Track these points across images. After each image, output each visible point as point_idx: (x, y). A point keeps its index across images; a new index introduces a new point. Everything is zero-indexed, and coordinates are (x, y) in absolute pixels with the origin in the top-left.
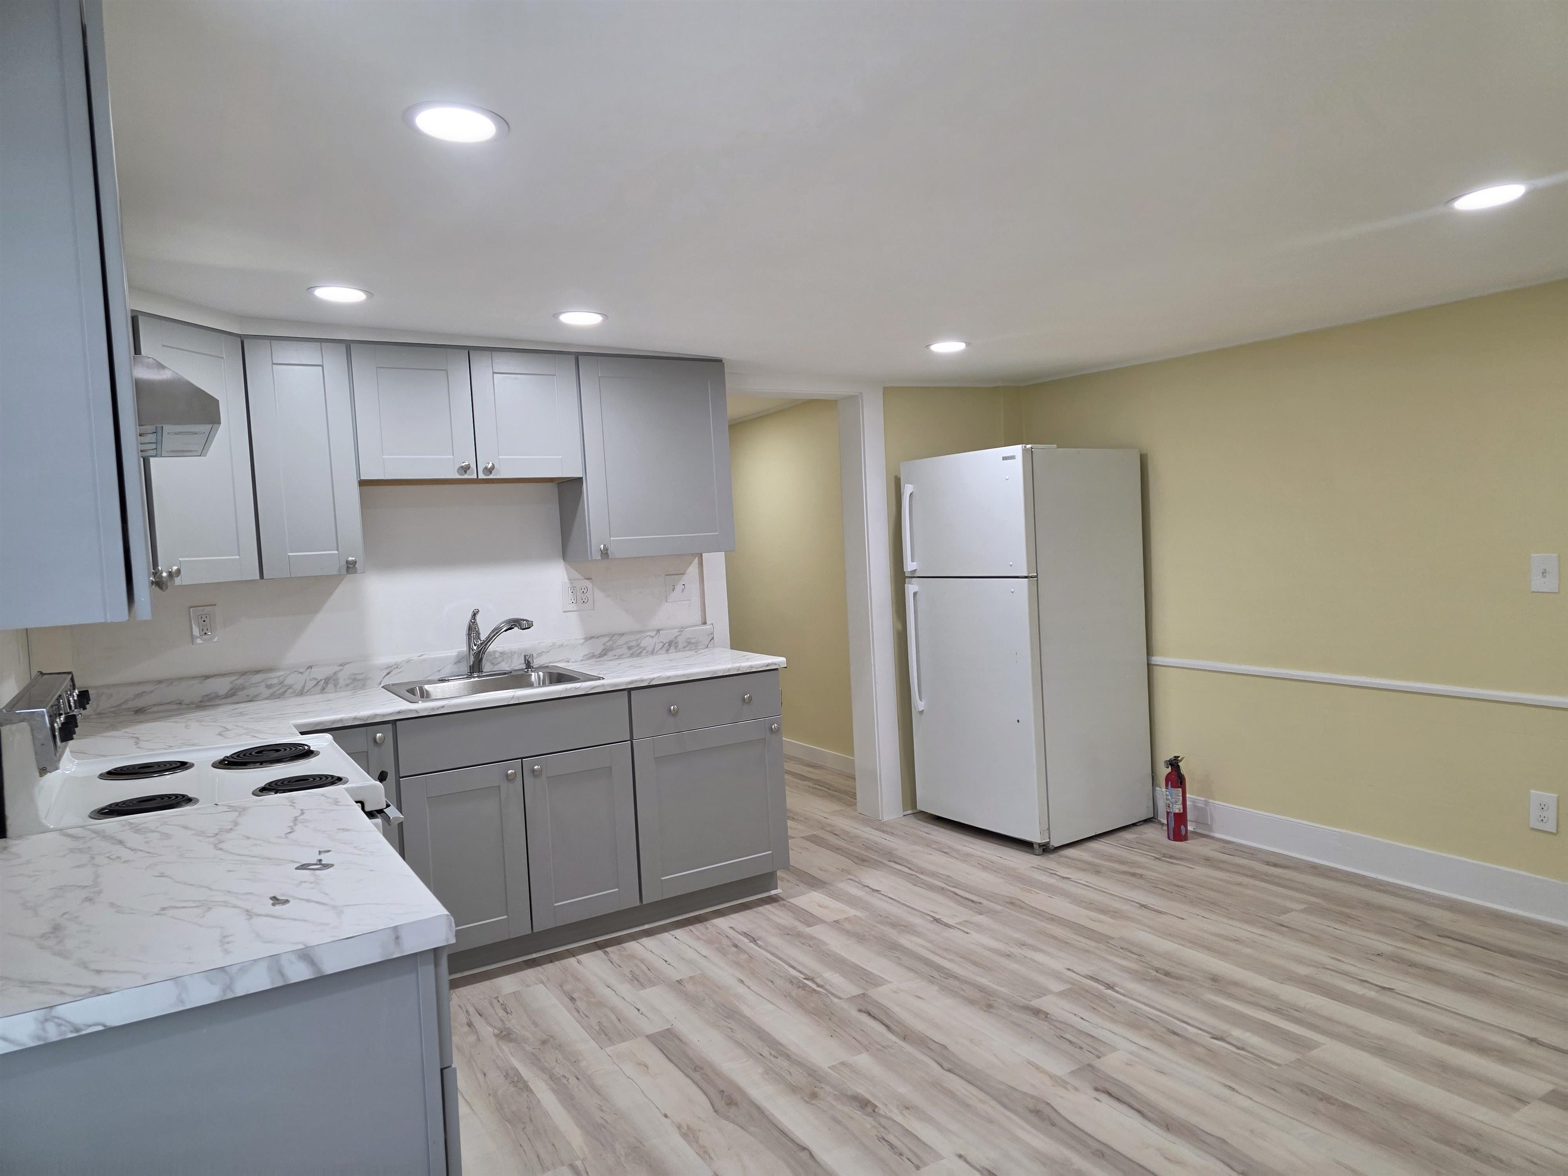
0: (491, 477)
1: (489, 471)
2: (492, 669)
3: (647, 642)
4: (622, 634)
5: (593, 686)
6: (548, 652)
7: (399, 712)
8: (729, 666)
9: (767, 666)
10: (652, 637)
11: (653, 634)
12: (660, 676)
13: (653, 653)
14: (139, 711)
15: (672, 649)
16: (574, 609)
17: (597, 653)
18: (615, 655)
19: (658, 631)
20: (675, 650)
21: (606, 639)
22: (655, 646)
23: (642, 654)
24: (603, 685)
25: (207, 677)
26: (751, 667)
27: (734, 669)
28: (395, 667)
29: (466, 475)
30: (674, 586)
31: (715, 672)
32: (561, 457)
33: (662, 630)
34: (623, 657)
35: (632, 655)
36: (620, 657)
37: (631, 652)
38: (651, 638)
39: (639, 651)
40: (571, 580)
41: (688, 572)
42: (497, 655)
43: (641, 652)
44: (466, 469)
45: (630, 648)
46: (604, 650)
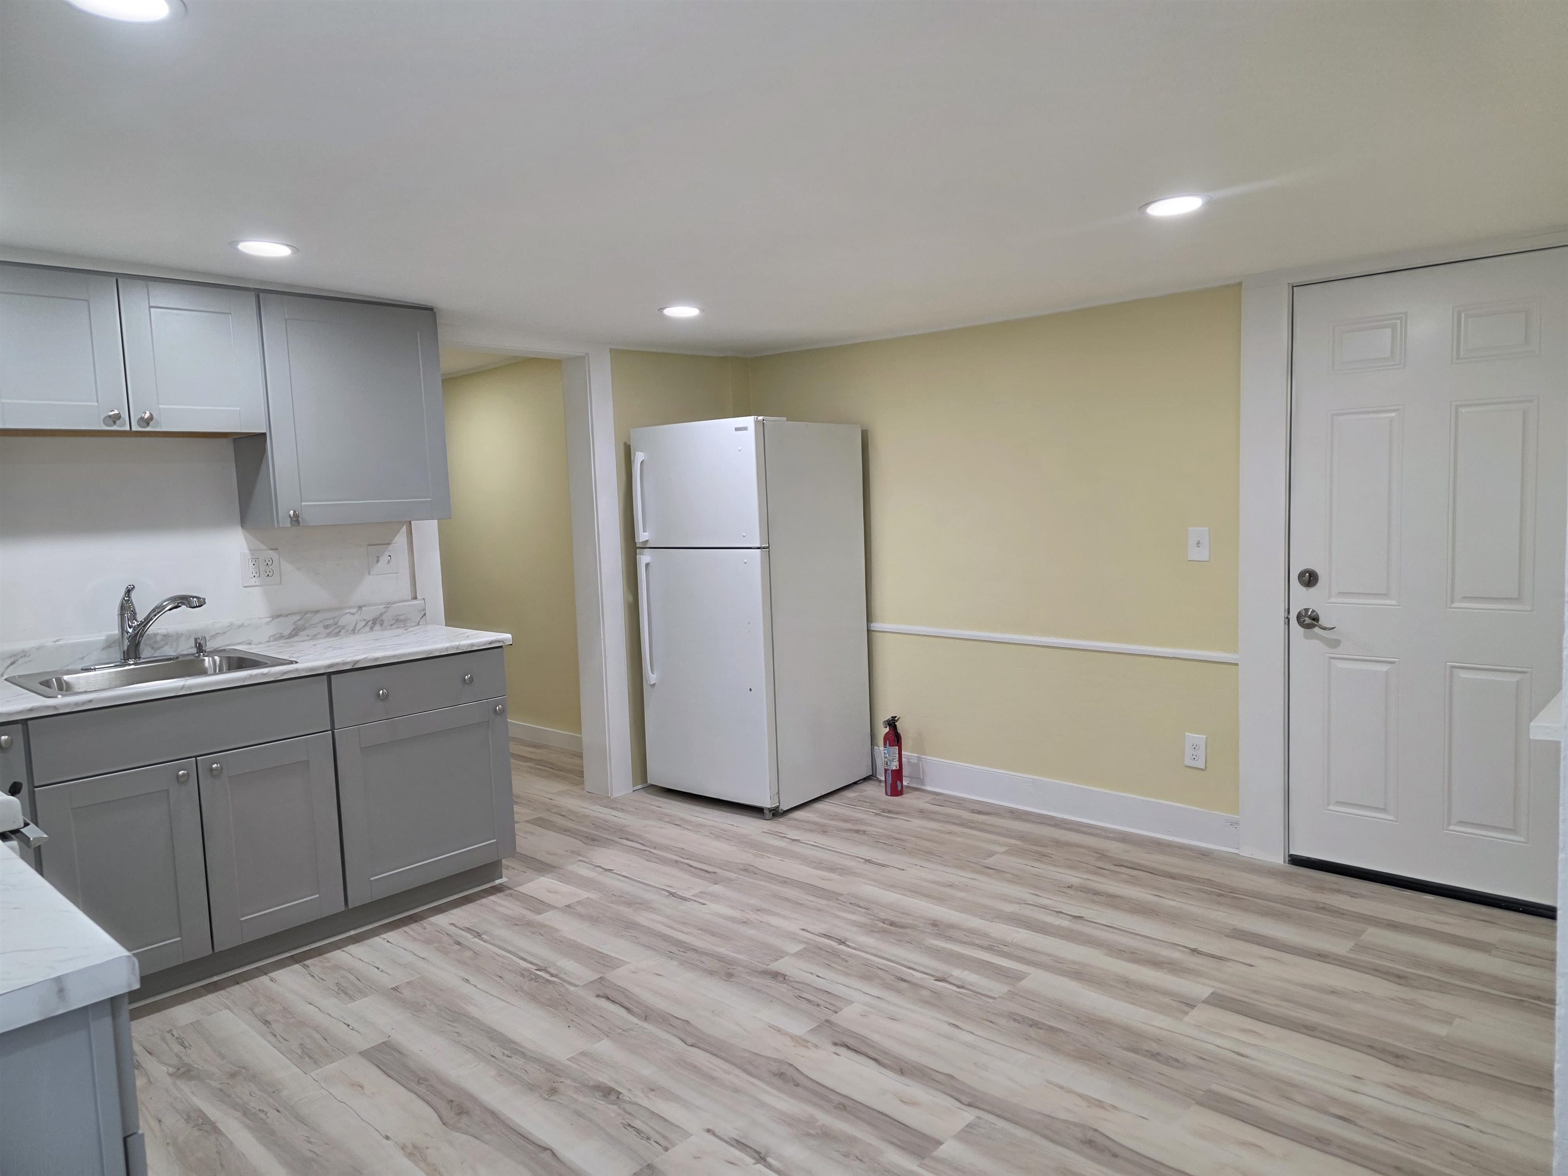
0: (148, 429)
1: (148, 422)
2: (153, 654)
3: (347, 620)
4: (317, 612)
5: (285, 671)
6: (225, 633)
7: (31, 710)
8: (447, 645)
9: (490, 643)
10: (353, 614)
11: (354, 611)
12: (366, 658)
13: (354, 631)
15: (377, 627)
16: (256, 584)
17: (286, 633)
18: (308, 636)
19: (360, 607)
20: (381, 628)
21: (297, 617)
22: (356, 624)
23: (342, 633)
24: (297, 670)
26: (473, 645)
27: (453, 647)
28: (23, 654)
29: (115, 426)
30: (378, 557)
31: (431, 651)
32: (239, 409)
33: (365, 606)
34: (318, 637)
35: (329, 635)
36: (314, 637)
37: (328, 631)
38: (352, 616)
39: (337, 630)
40: (253, 551)
41: (394, 542)
42: (159, 638)
43: (340, 631)
44: (116, 418)
45: (326, 627)
46: (293, 630)
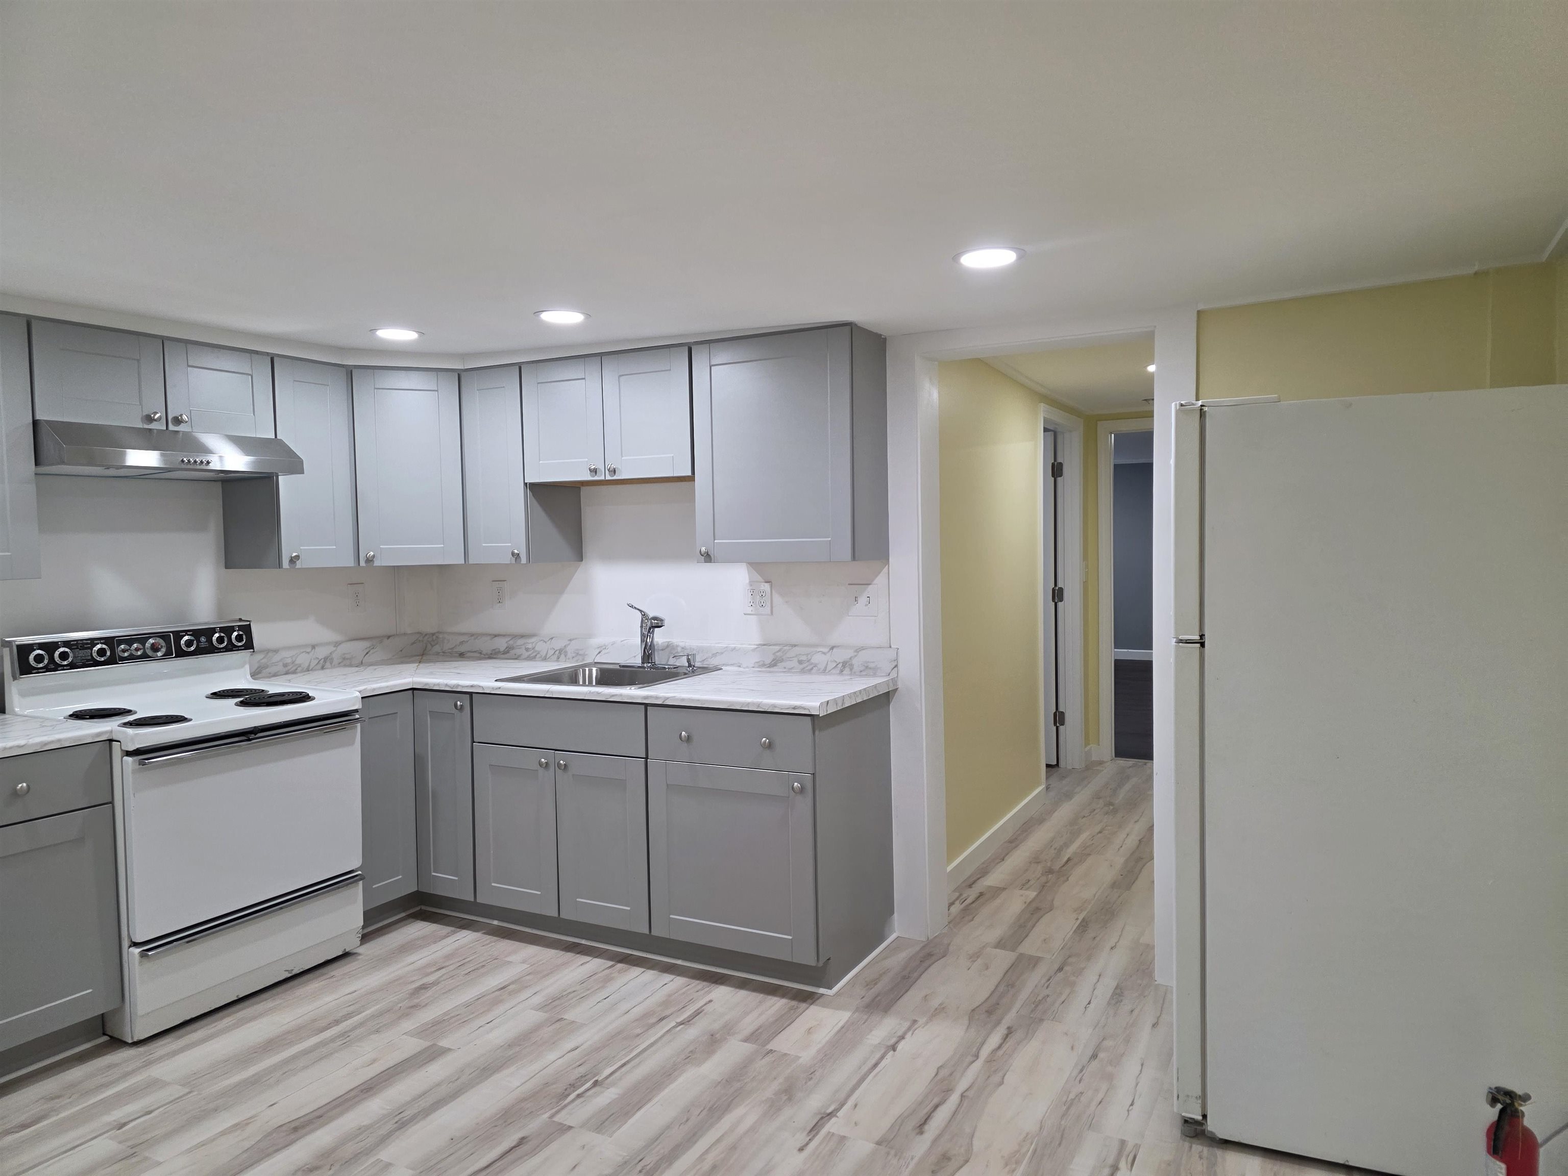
0: (615, 478)
1: (614, 472)
2: (675, 663)
3: (818, 659)
4: (795, 646)
5: (613, 694)
6: (722, 653)
7: (472, 686)
8: (749, 700)
9: (794, 708)
10: (824, 653)
11: (825, 650)
12: (675, 697)
13: (824, 671)
14: (462, 656)
15: (846, 671)
16: (752, 613)
17: (768, 661)
18: (785, 668)
20: (850, 673)
21: (777, 648)
22: (827, 664)
23: (814, 671)
24: (621, 695)
25: (496, 636)
26: (774, 706)
27: (753, 704)
30: (856, 597)
33: (837, 647)
34: (793, 671)
35: (803, 671)
36: (790, 670)
37: (802, 666)
38: (823, 655)
39: (809, 667)
40: (751, 583)
41: (875, 582)
42: (679, 649)
43: (812, 669)
44: (594, 471)
45: (800, 662)
46: (773, 660)
